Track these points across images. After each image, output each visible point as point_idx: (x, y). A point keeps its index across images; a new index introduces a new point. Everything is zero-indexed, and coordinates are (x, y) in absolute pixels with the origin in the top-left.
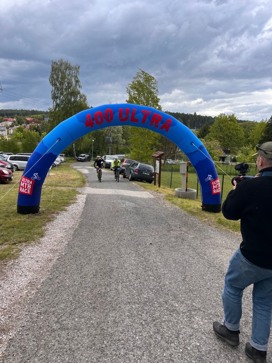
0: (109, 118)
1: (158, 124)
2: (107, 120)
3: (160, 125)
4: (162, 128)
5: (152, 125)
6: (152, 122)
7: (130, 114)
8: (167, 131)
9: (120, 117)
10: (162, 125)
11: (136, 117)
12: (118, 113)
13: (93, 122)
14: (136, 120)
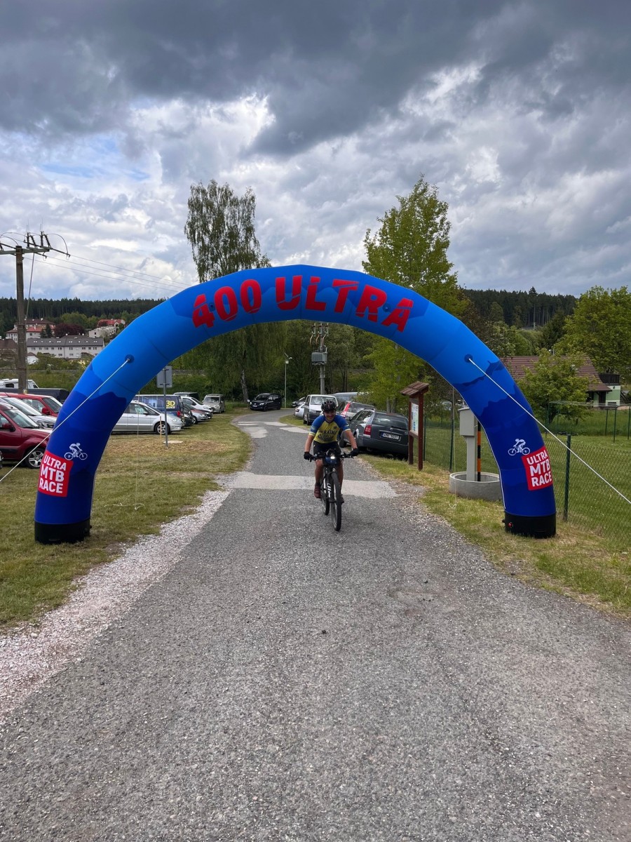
0: (252, 303)
1: (376, 311)
2: (247, 308)
3: (382, 314)
4: (387, 322)
5: (362, 315)
6: (361, 309)
7: (304, 292)
8: (401, 328)
9: (278, 300)
10: (388, 314)
11: (319, 297)
12: (272, 291)
13: (212, 315)
14: (321, 306)
